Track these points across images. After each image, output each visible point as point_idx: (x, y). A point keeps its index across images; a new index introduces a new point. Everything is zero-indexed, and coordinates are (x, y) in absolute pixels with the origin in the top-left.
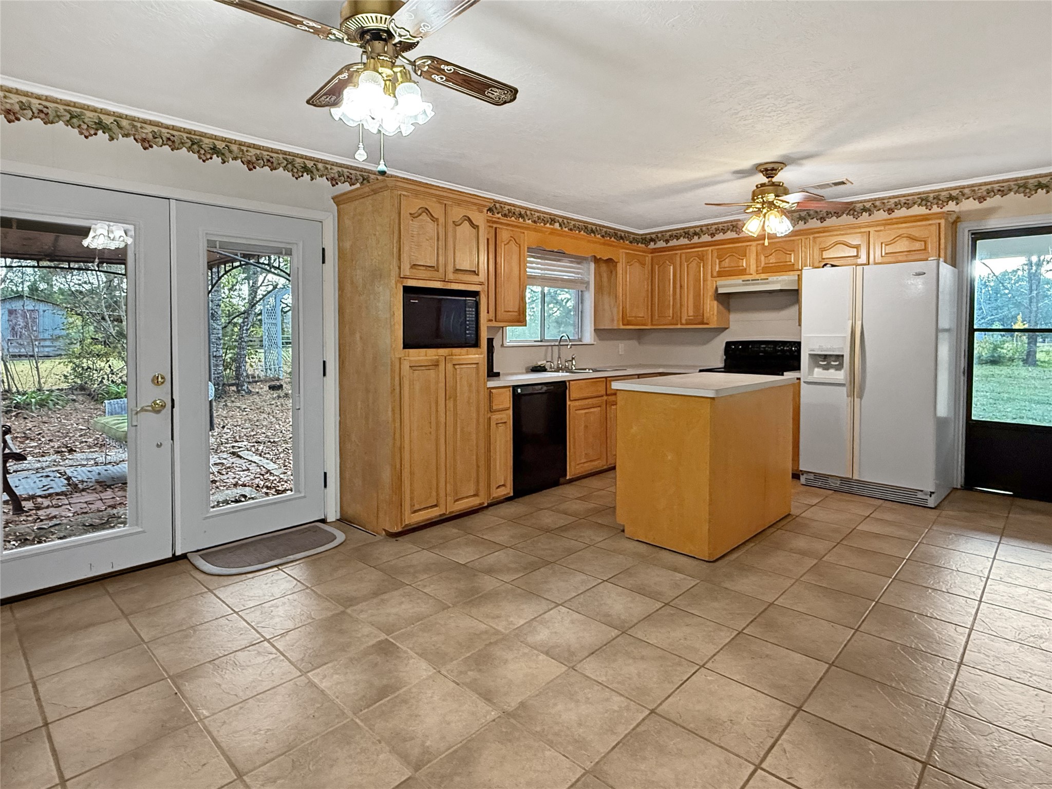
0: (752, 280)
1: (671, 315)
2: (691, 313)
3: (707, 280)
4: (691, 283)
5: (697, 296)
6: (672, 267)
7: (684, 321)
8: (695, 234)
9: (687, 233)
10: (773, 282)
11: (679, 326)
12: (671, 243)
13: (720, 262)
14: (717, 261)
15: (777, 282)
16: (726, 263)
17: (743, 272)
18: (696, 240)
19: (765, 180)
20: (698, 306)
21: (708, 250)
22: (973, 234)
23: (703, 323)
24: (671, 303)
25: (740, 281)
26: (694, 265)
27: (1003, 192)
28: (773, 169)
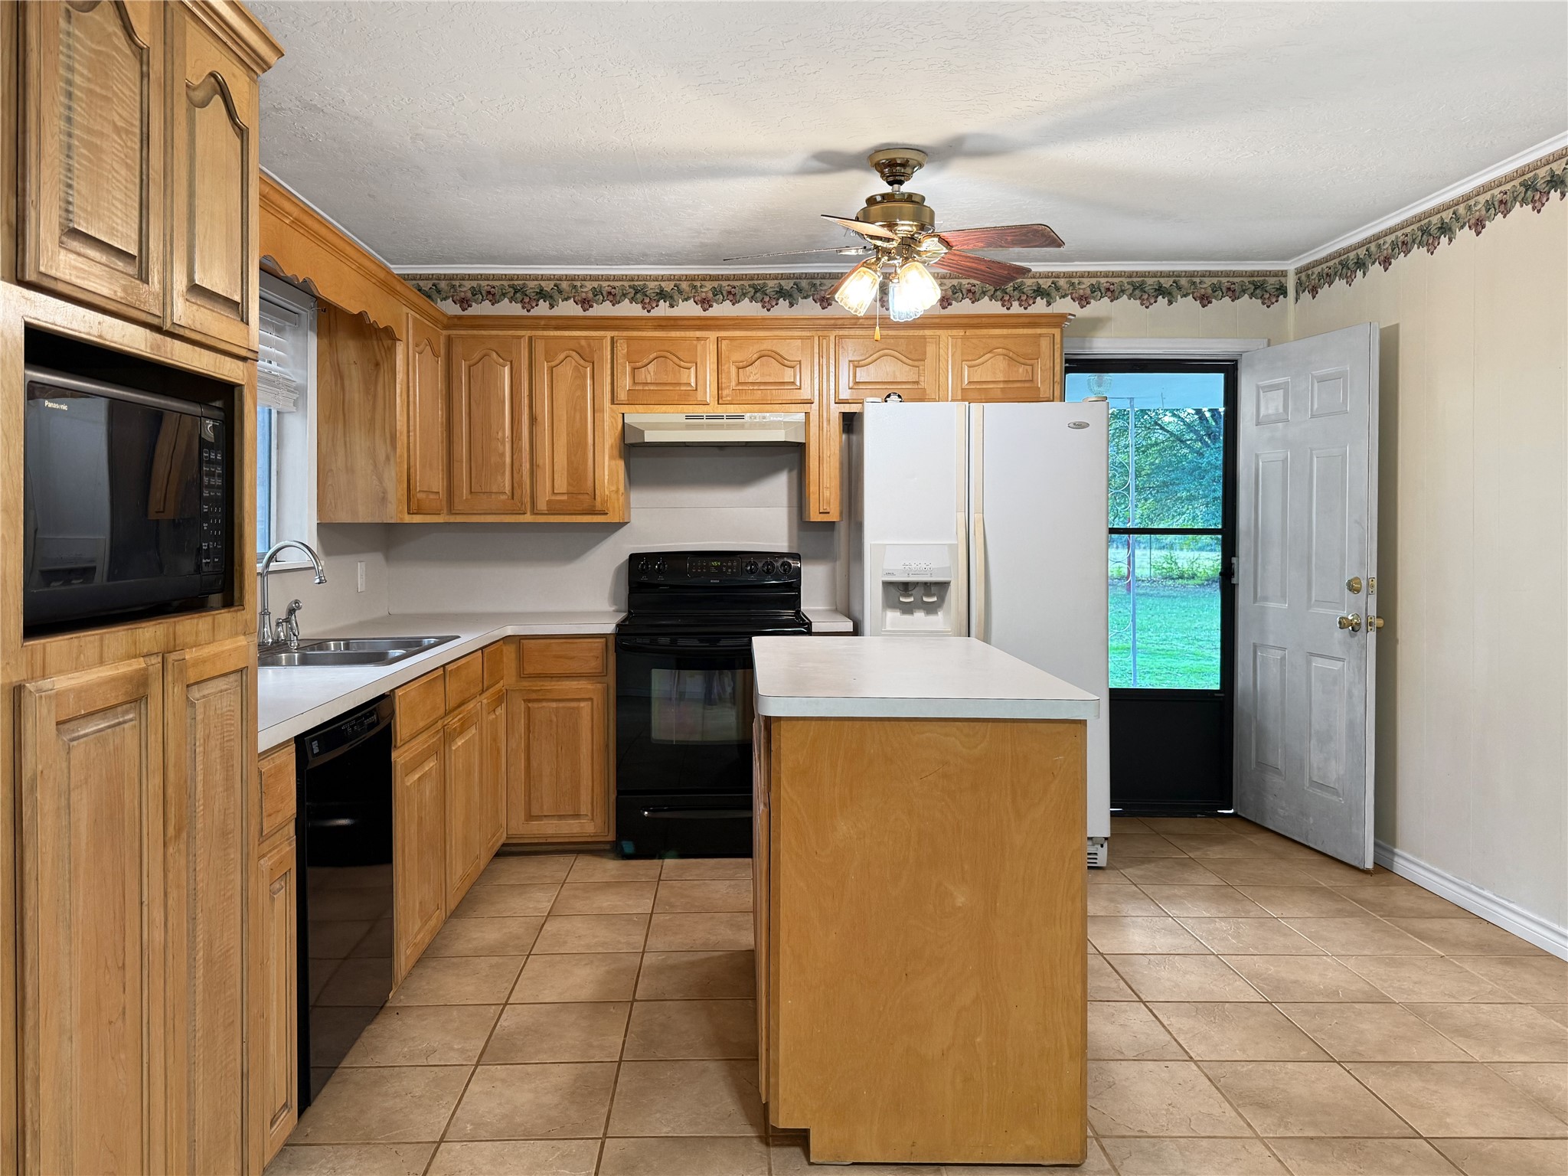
0: (709, 417)
1: (508, 489)
2: (562, 485)
3: (602, 411)
4: (562, 413)
5: (577, 446)
6: (507, 370)
7: (542, 505)
8: (542, 294)
9: (519, 290)
10: (753, 426)
11: (528, 518)
12: (476, 310)
13: (634, 369)
14: (628, 369)
15: (763, 426)
16: (649, 374)
17: (688, 397)
18: (542, 309)
19: (881, 187)
20: (577, 472)
21: (602, 338)
22: (1067, 361)
23: (593, 512)
24: (508, 460)
25: (681, 418)
26: (566, 371)
27: (1113, 294)
28: (904, 165)
